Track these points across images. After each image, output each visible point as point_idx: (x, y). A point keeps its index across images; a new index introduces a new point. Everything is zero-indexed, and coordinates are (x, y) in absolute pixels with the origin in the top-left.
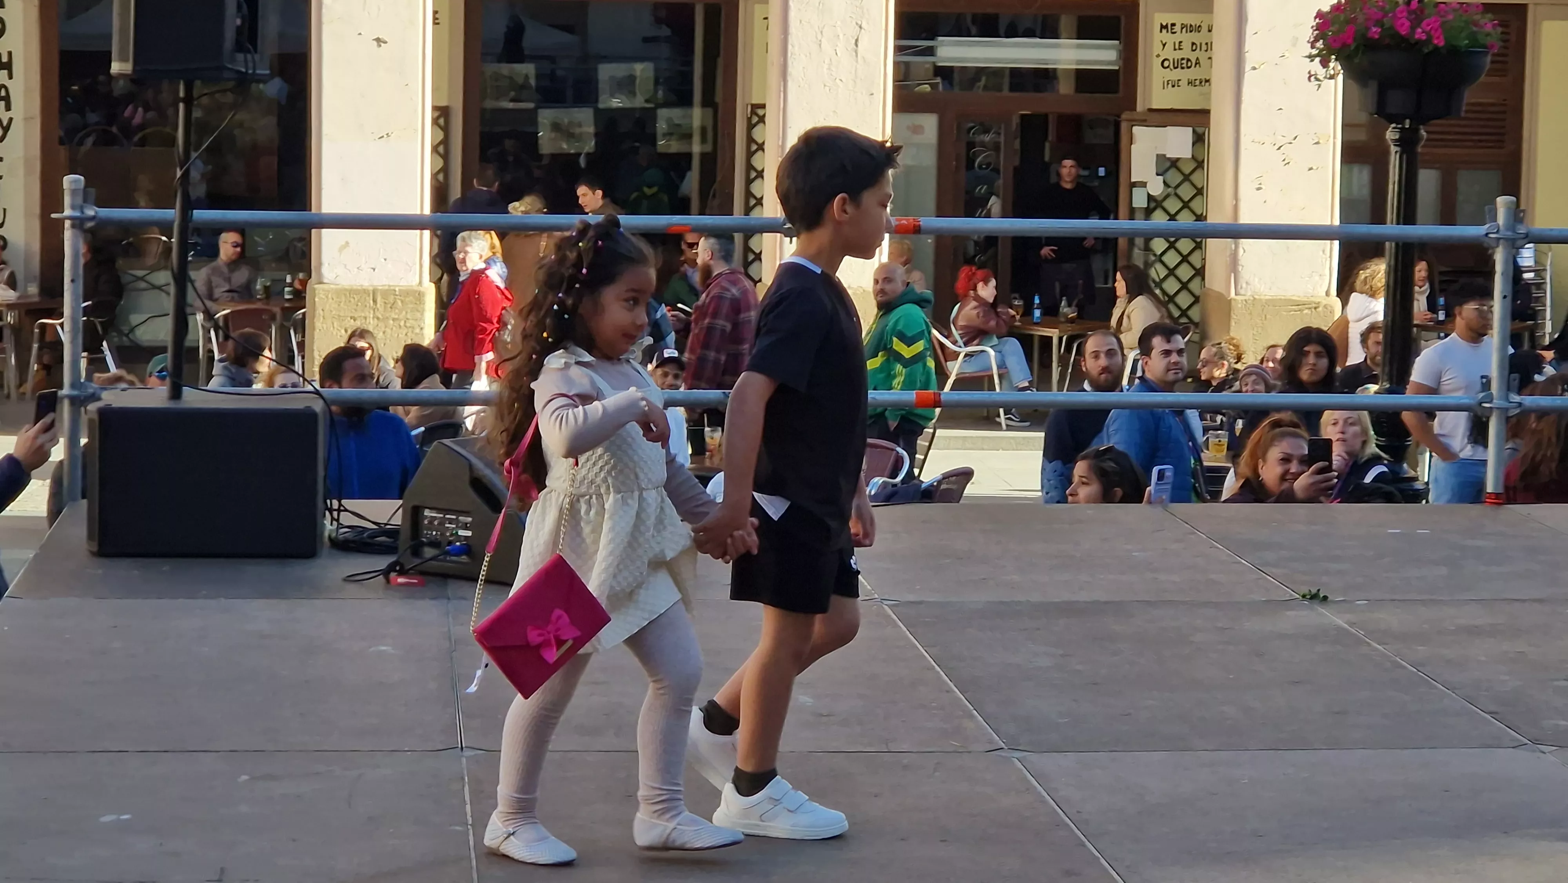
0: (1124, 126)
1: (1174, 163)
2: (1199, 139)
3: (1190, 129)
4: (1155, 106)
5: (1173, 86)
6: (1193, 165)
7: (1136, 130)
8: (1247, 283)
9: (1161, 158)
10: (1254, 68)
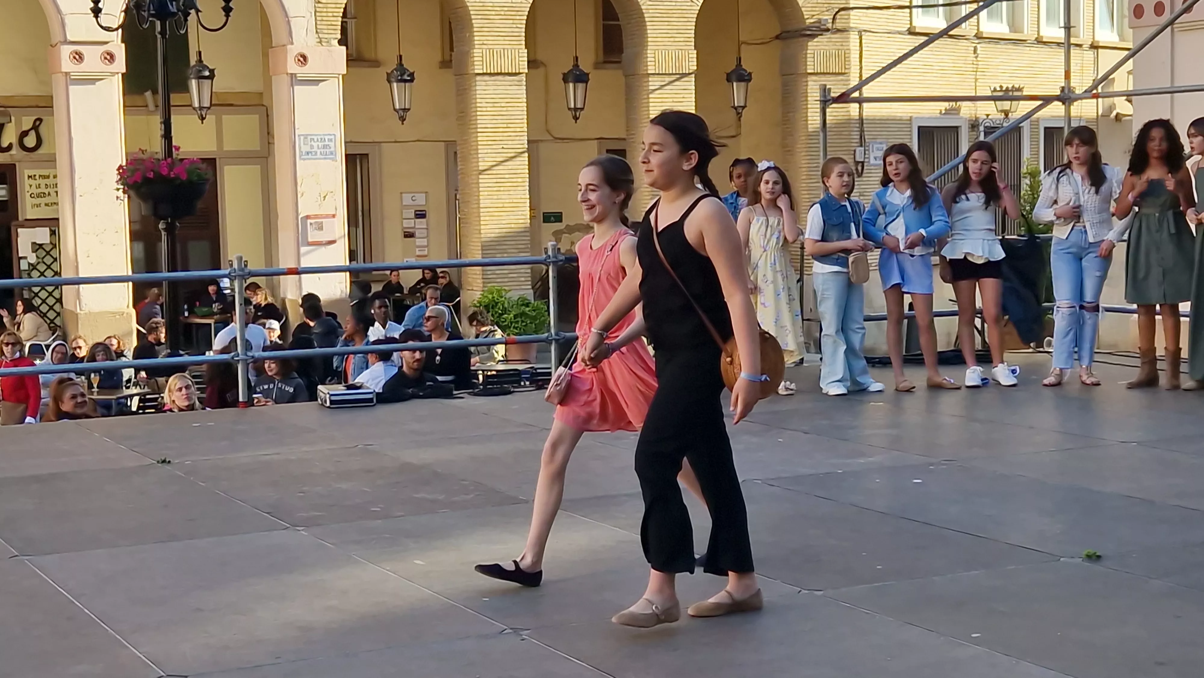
0: (13, 229)
1: (41, 246)
2: (53, 233)
3: (48, 229)
4: (28, 218)
5: (37, 207)
6: (51, 246)
7: (20, 230)
8: (86, 304)
9: (34, 244)
10: (81, 196)
